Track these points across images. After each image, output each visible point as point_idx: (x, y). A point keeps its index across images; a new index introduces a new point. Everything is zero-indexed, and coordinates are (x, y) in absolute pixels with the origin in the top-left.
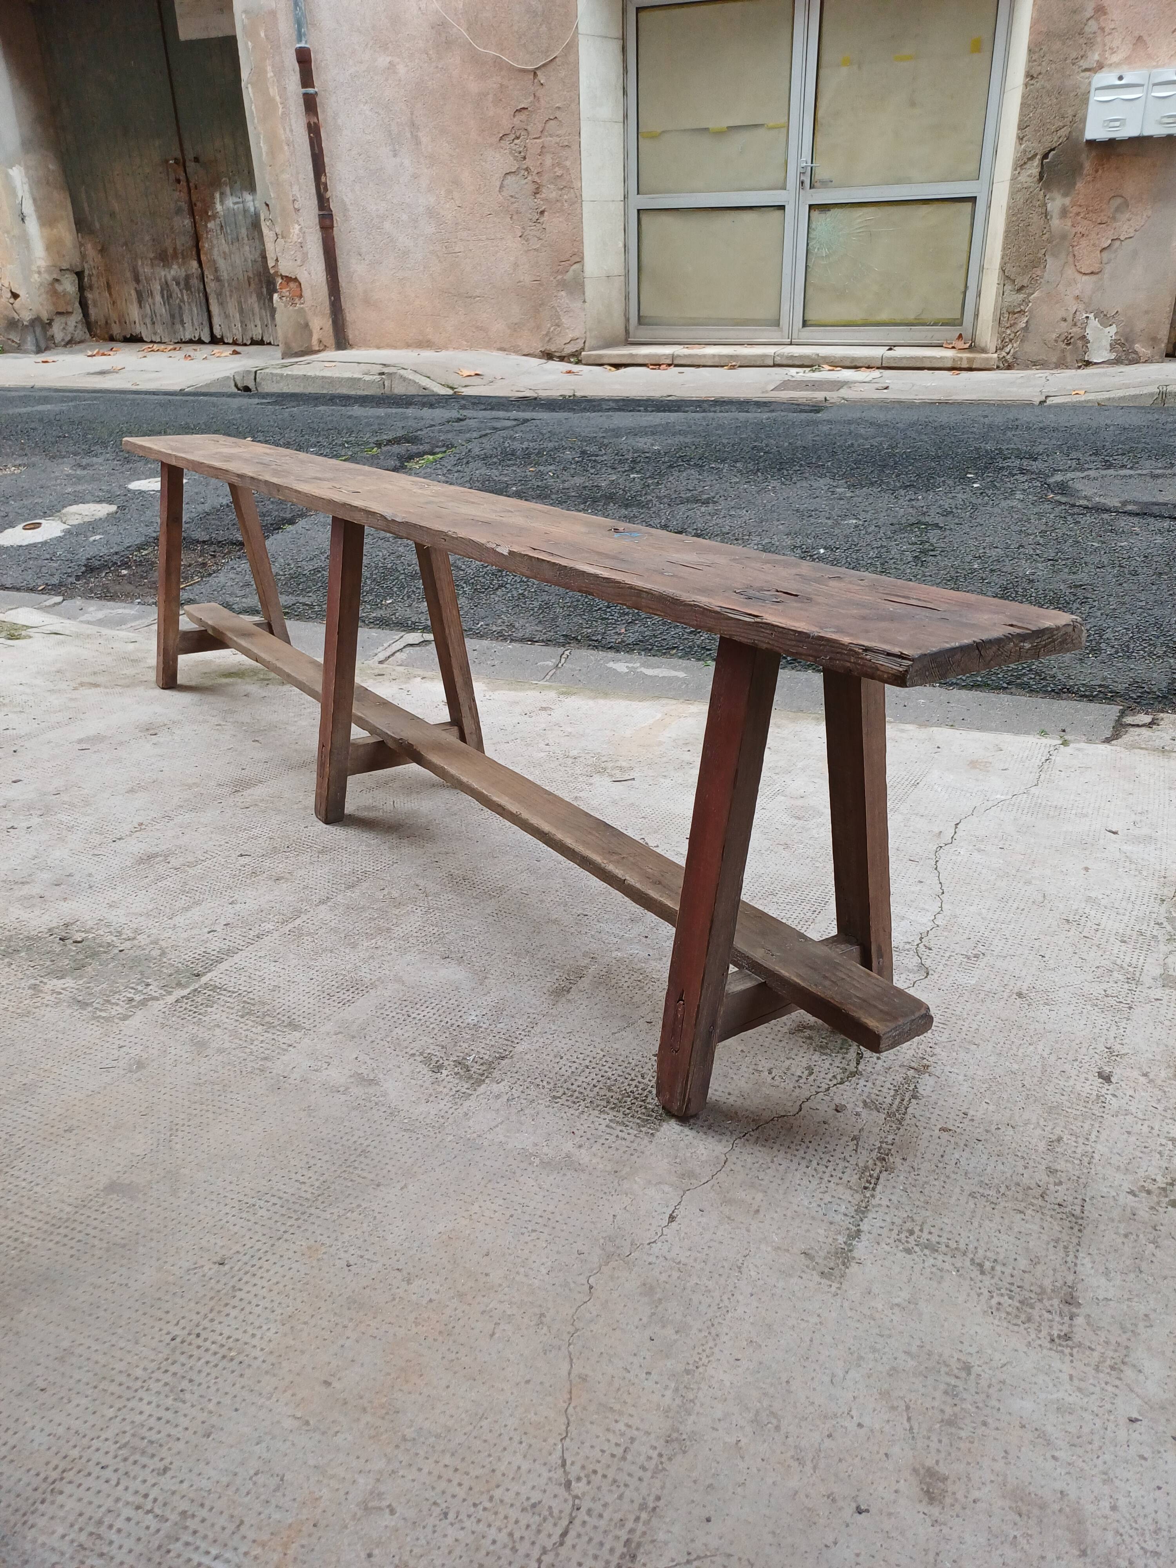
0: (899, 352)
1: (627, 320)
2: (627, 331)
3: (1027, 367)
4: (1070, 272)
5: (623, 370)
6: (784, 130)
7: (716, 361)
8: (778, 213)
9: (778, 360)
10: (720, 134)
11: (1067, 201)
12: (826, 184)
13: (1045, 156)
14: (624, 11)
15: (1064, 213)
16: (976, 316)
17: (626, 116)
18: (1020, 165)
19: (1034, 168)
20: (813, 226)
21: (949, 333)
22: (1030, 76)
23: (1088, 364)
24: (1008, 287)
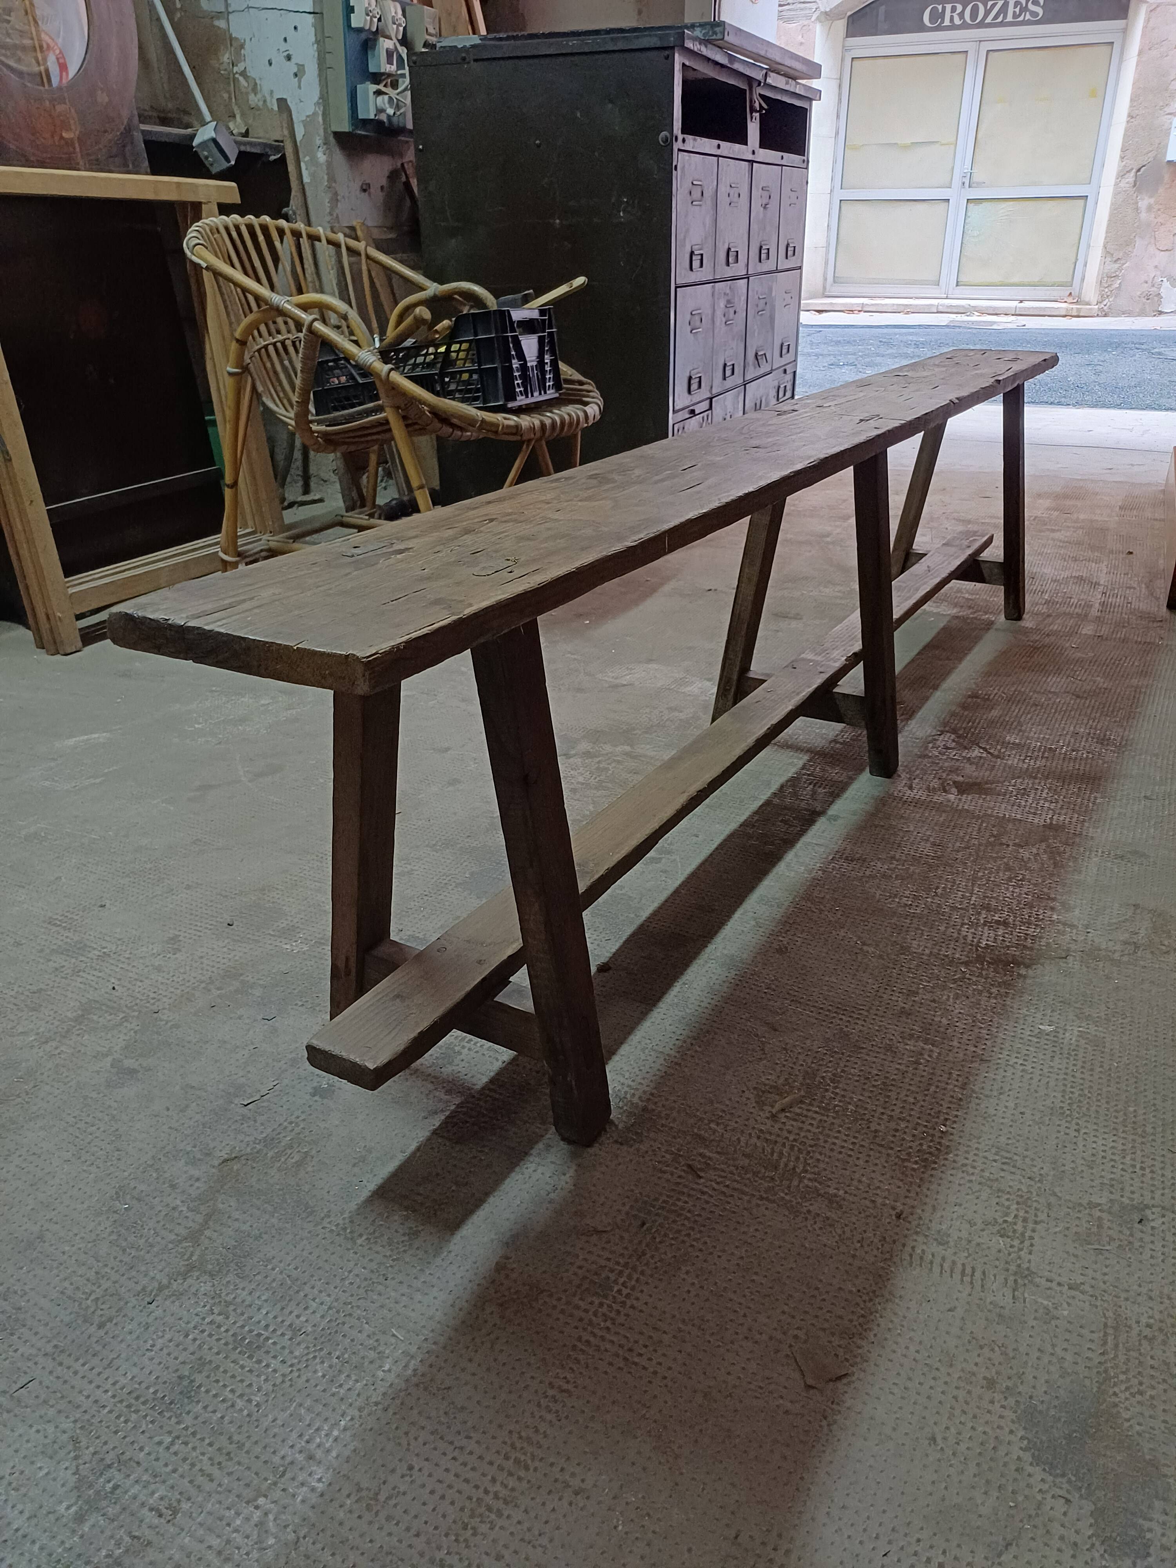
0: (1026, 304)
1: (825, 279)
2: (824, 288)
3: (1118, 315)
4: (1152, 249)
5: (824, 314)
6: (952, 147)
7: (895, 308)
8: (944, 205)
9: (941, 309)
10: (906, 147)
11: (1152, 201)
12: (980, 185)
13: (1139, 170)
14: (843, 60)
15: (1150, 208)
16: (1083, 279)
17: (837, 133)
18: (1121, 175)
19: (1131, 177)
20: (969, 214)
21: (1064, 292)
22: (1131, 116)
23: (1161, 313)
24: (1108, 259)
